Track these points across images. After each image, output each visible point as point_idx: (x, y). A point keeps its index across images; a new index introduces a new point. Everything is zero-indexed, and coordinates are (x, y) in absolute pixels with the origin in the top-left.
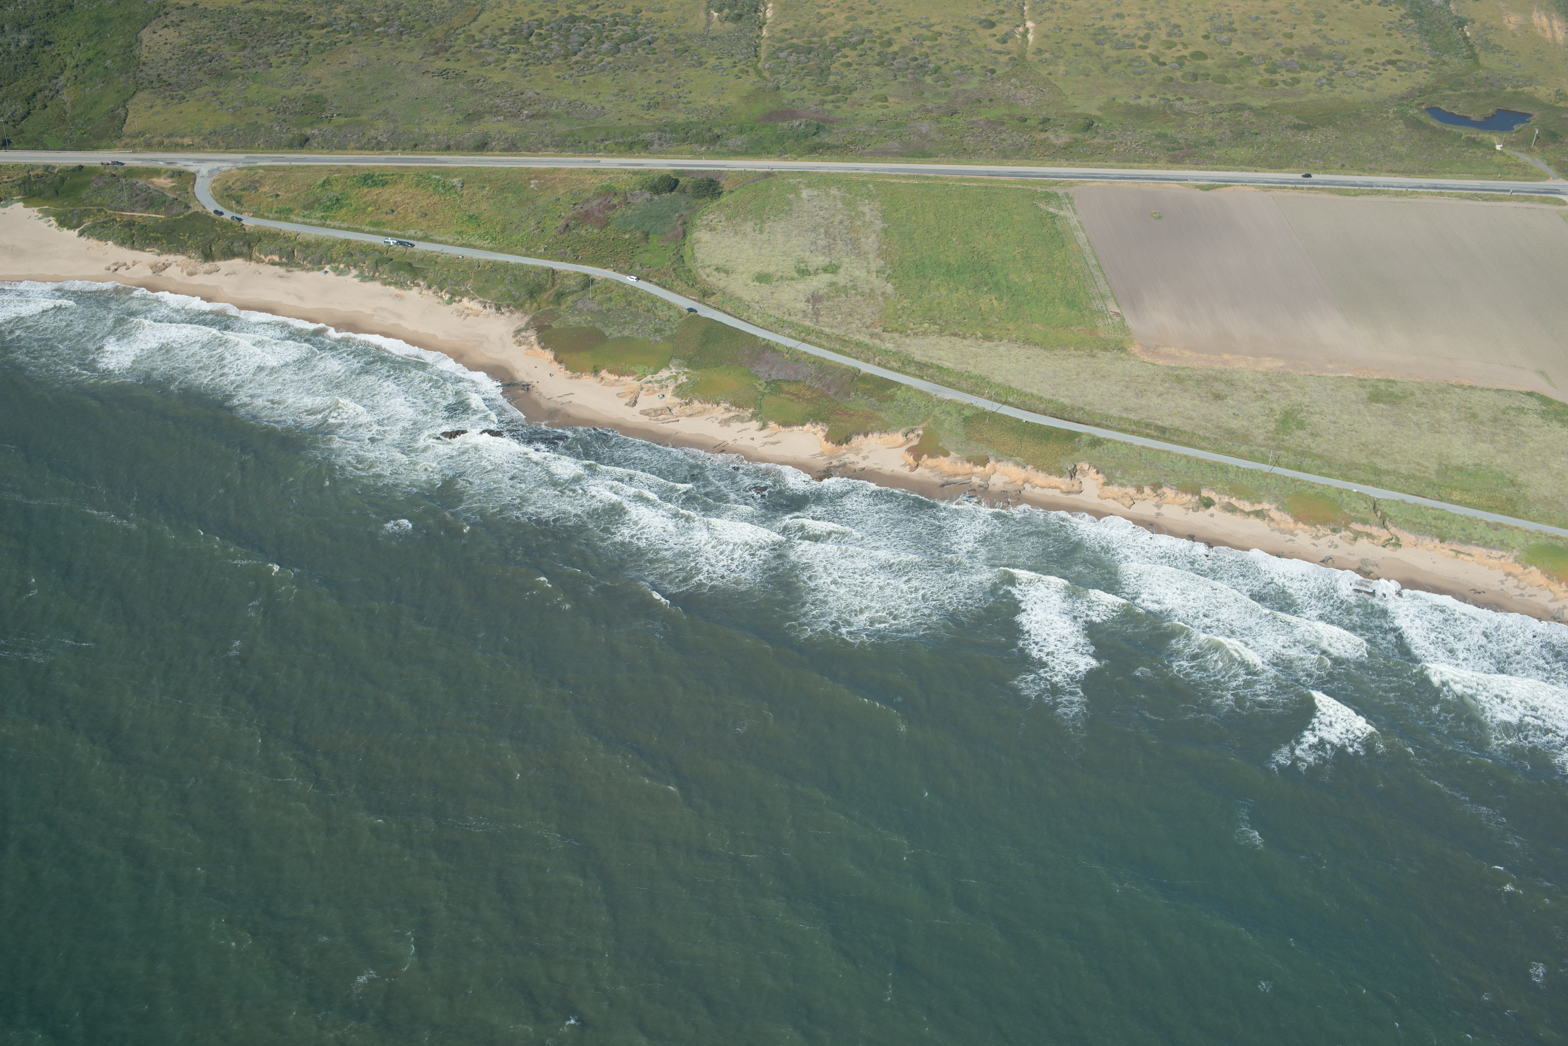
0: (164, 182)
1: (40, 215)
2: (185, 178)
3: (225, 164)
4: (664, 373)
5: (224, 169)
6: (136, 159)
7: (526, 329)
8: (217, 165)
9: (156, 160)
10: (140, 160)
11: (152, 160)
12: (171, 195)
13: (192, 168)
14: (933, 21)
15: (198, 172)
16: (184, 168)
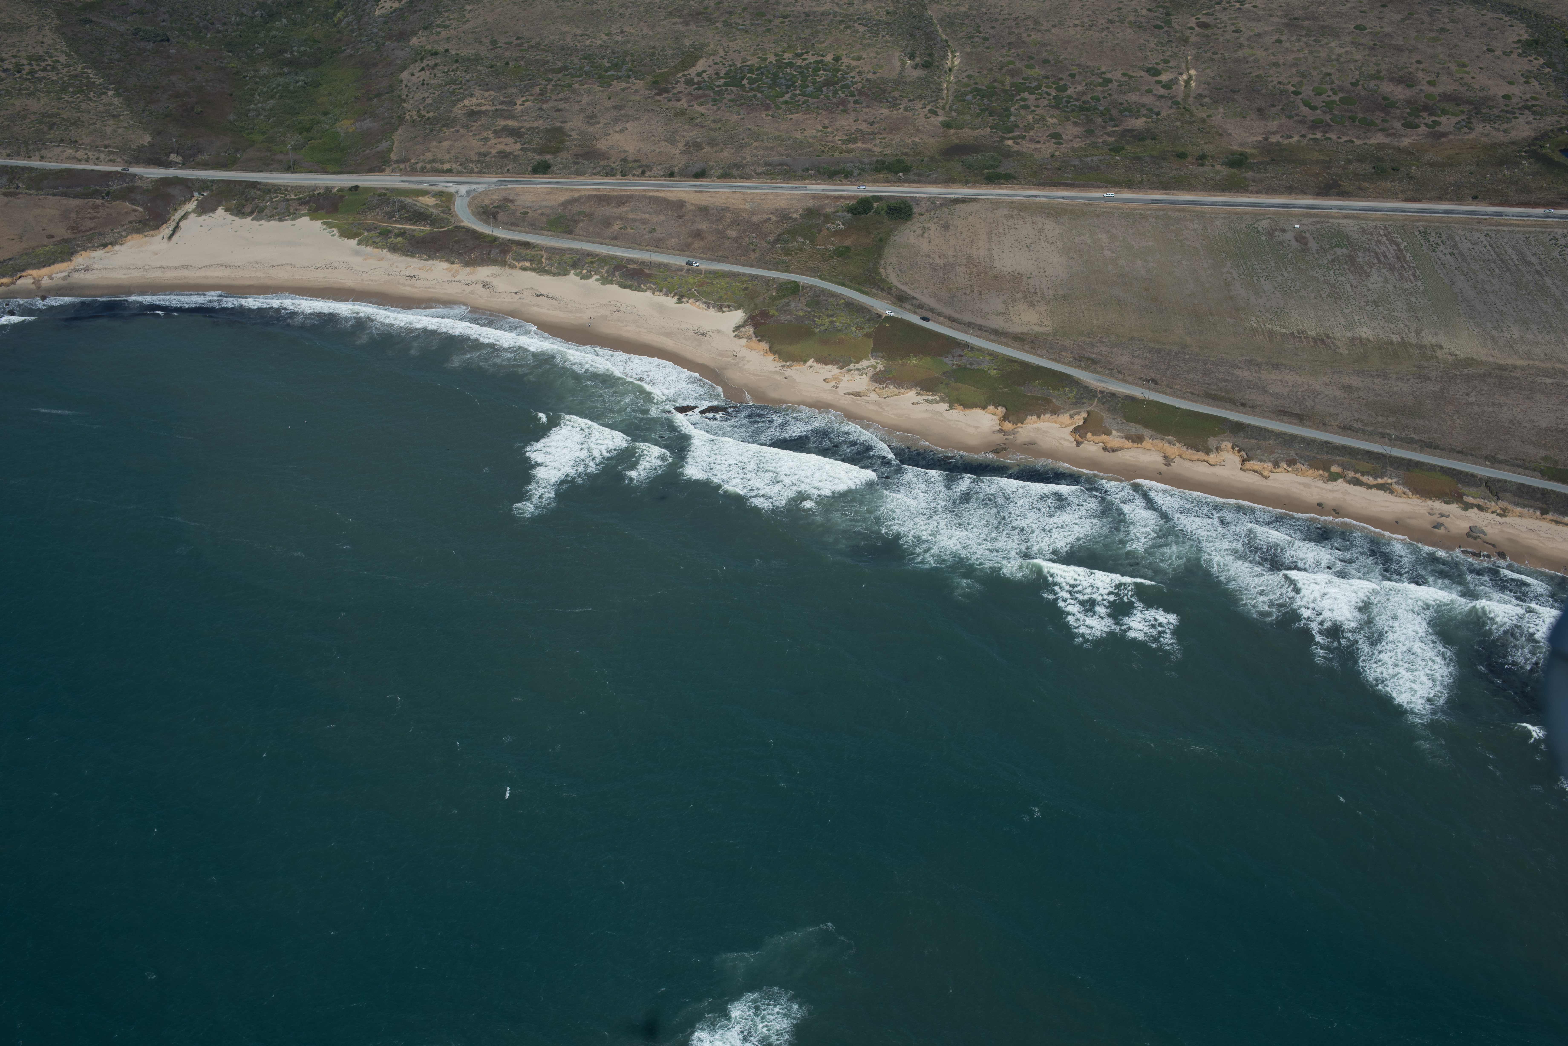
0: (429, 201)
1: (325, 227)
2: (446, 198)
3: (480, 186)
4: (864, 363)
5: (479, 190)
6: (403, 181)
7: (743, 326)
8: (474, 186)
9: (421, 182)
10: (406, 181)
11: (417, 182)
12: (435, 212)
13: (452, 189)
14: (1104, 70)
15: (457, 192)
16: (445, 189)
